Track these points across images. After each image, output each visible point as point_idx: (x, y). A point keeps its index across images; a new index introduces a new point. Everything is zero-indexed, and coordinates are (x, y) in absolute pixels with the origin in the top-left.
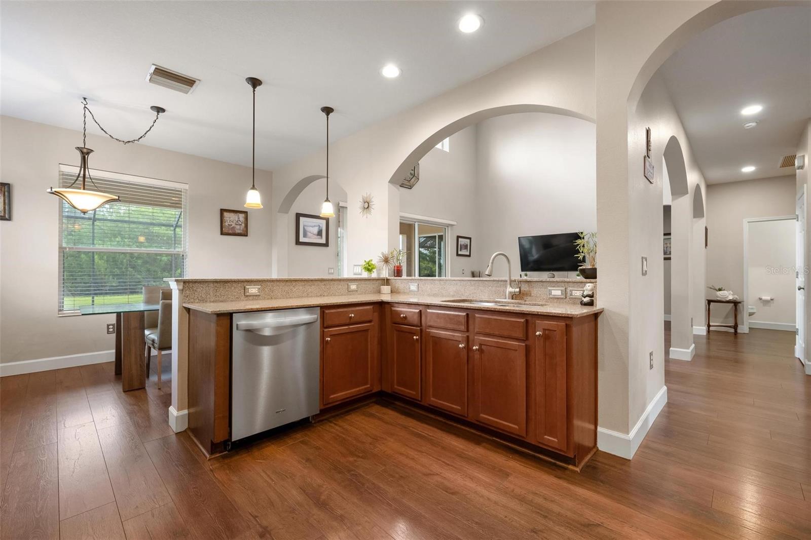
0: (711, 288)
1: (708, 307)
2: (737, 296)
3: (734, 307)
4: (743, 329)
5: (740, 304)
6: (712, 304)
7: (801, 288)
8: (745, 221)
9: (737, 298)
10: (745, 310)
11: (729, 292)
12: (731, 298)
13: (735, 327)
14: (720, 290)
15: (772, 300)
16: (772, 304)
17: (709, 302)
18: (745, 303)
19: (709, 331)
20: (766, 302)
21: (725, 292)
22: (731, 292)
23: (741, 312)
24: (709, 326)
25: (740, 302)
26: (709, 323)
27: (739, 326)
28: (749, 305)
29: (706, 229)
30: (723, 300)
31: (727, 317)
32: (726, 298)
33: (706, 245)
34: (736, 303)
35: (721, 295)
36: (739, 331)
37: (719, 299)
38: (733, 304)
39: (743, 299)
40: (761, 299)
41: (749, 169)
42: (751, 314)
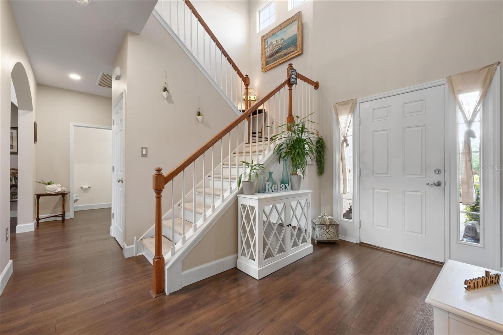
0: (40, 182)
1: (37, 201)
2: (65, 188)
3: (62, 197)
4: (70, 215)
5: (67, 195)
6: (41, 198)
7: (120, 181)
8: (71, 124)
9: (64, 190)
10: (71, 199)
11: (58, 185)
12: (59, 190)
13: (63, 215)
14: (49, 184)
15: (89, 188)
16: (89, 191)
17: (38, 196)
18: (71, 194)
19: (38, 224)
20: (85, 190)
21: (54, 185)
22: (59, 184)
23: (68, 201)
24: (38, 219)
25: (67, 194)
26: (38, 217)
27: (66, 213)
28: (74, 194)
29: (35, 124)
30: (53, 193)
31: (55, 207)
32: (54, 191)
33: (35, 140)
34: (63, 195)
35: (50, 188)
36: (66, 218)
37: (48, 192)
38: (60, 196)
39: (70, 190)
40: (82, 188)
41: (75, 77)
42: (75, 201)
